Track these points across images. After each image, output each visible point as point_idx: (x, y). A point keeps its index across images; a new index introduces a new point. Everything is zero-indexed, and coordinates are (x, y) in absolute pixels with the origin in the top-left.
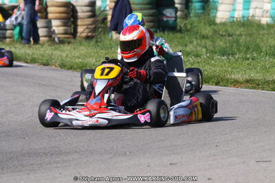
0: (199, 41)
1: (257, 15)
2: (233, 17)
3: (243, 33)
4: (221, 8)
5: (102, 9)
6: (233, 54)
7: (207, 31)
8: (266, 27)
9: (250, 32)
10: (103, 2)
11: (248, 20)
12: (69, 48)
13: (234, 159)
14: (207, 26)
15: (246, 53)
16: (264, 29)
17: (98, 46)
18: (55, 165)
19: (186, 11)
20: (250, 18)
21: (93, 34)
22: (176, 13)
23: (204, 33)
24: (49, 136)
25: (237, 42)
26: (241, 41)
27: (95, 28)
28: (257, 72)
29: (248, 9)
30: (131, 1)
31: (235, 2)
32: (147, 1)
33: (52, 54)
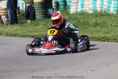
1: (87, 10)
2: (77, 11)
3: (82, 18)
4: (72, 7)
5: (22, 10)
7: (66, 18)
8: (91, 15)
9: (84, 17)
10: (22, 7)
11: (83, 12)
12: (9, 27)
13: (81, 70)
14: (66, 15)
15: (83, 26)
16: (90, 15)
17: (22, 26)
18: (7, 76)
19: (58, 10)
20: (84, 11)
21: (19, 21)
22: (53, 10)
24: (4, 64)
25: (79, 21)
26: (81, 21)
27: (20, 18)
28: (89, 34)
29: (83, 8)
30: (35, 6)
31: (77, 5)
32: (41, 6)
33: (3, 30)
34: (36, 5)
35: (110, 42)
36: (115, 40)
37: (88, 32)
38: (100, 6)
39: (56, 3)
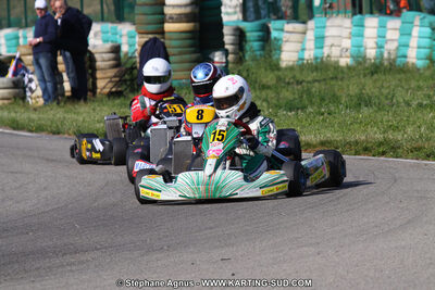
0: (258, 93)
1: (333, 55)
2: (303, 59)
4: (286, 47)
5: (129, 56)
6: (303, 108)
8: (345, 70)
10: (130, 46)
11: (322, 61)
13: (306, 249)
14: (269, 72)
15: (320, 106)
16: (342, 72)
19: (241, 54)
20: (324, 59)
22: (227, 57)
23: (264, 81)
25: (309, 92)
26: (314, 90)
29: (322, 48)
30: (167, 43)
31: (304, 39)
32: (188, 42)
33: (64, 118)
34: (170, 39)
35: (401, 157)
36: (417, 151)
37: (333, 126)
38: (377, 44)
39: (238, 33)
